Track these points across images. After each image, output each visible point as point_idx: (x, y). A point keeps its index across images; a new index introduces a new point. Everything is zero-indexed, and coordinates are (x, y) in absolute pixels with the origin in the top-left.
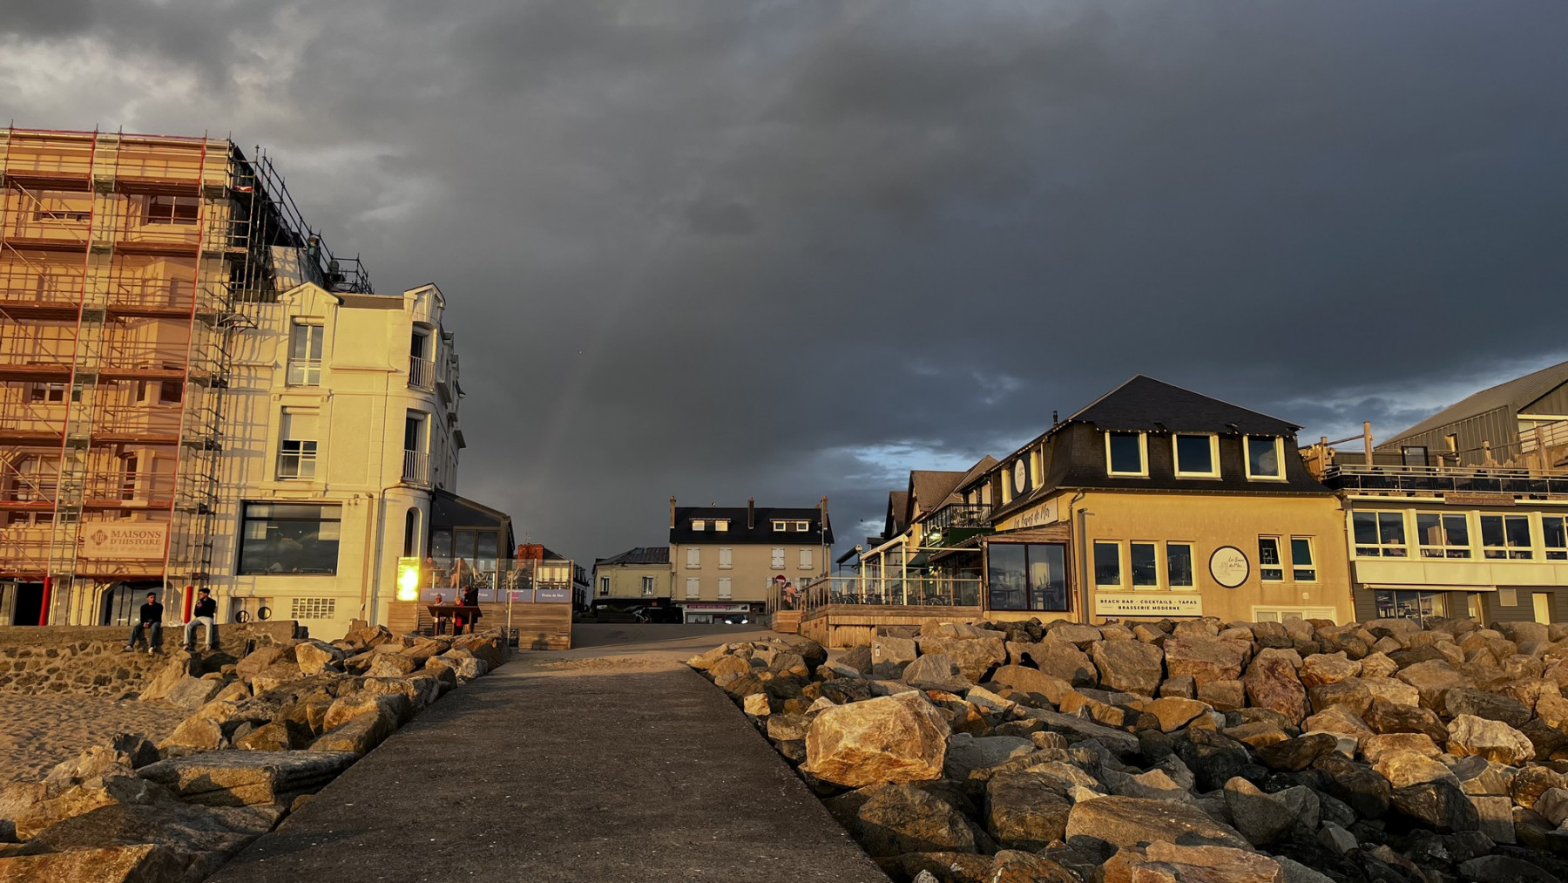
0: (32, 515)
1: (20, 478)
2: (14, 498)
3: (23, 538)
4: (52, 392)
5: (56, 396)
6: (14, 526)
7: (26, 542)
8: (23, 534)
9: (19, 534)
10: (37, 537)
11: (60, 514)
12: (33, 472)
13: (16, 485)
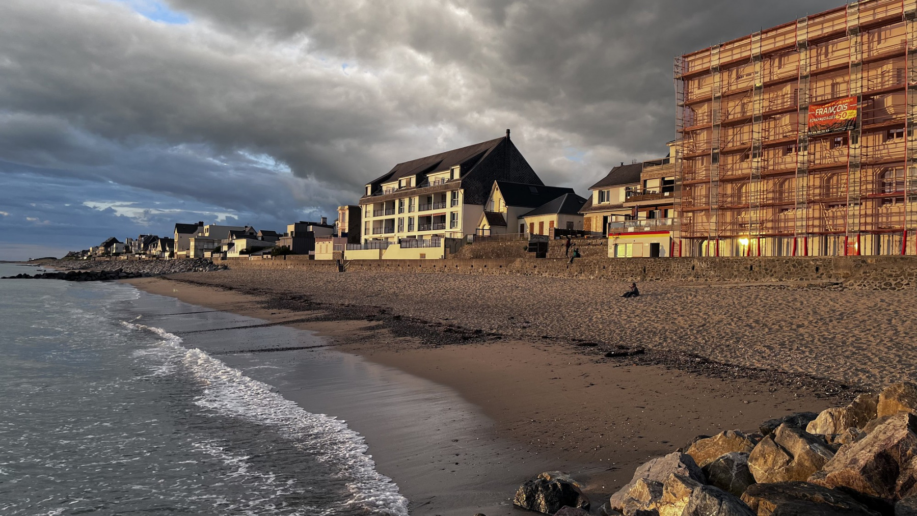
0: (894, 199)
1: (885, 181)
2: (884, 192)
3: (889, 211)
4: (897, 133)
5: (900, 135)
6: (884, 205)
7: (891, 213)
8: (890, 209)
9: (887, 210)
10: (897, 210)
11: (908, 197)
12: (891, 177)
13: (884, 184)
